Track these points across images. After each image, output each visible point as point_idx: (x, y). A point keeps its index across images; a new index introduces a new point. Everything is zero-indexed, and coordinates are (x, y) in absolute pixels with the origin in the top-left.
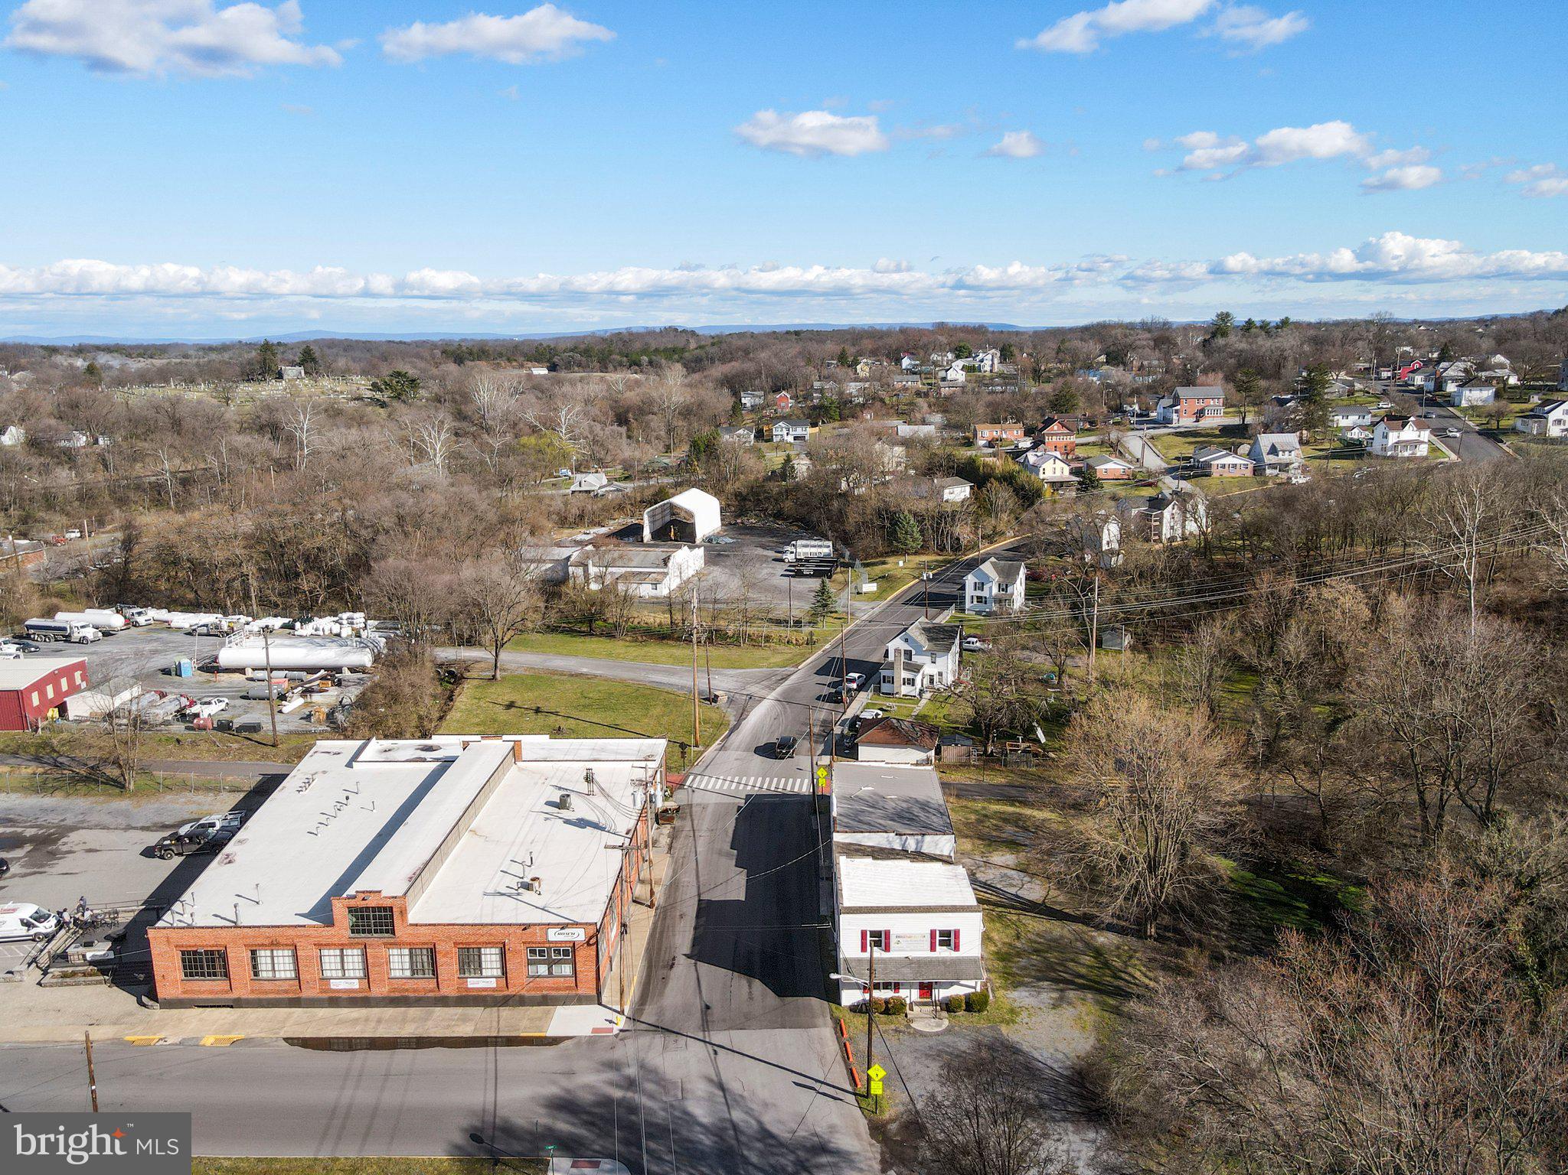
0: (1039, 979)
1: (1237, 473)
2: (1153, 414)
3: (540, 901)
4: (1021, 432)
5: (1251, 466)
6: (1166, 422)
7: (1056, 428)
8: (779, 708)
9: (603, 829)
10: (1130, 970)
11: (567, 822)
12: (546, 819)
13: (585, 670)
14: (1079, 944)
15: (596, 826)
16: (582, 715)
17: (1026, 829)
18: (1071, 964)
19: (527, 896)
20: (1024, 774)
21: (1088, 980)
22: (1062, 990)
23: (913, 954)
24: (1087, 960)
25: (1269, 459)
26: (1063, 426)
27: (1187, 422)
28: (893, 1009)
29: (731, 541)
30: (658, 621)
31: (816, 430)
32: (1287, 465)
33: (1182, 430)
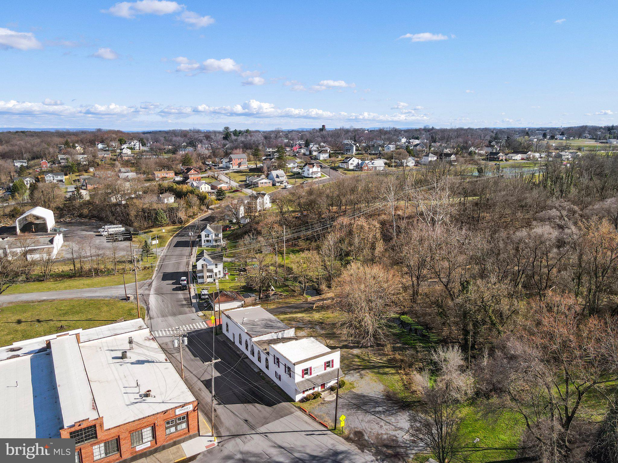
0: (349, 371)
1: (267, 185)
2: (221, 165)
3: (159, 399)
4: (173, 174)
5: (271, 183)
6: (228, 168)
7: (192, 172)
8: (159, 298)
9: (153, 362)
10: (371, 359)
11: (132, 363)
12: (121, 365)
13: (45, 298)
14: (350, 356)
15: (148, 362)
16: (66, 318)
17: (298, 321)
18: (353, 363)
19: (148, 399)
20: (279, 303)
21: (363, 366)
22: (359, 372)
23: (319, 374)
24: (356, 360)
25: (277, 180)
26: (195, 171)
27: (236, 168)
28: (316, 396)
29: (65, 229)
30: (61, 270)
31: (67, 177)
32: (283, 181)
33: (234, 171)
